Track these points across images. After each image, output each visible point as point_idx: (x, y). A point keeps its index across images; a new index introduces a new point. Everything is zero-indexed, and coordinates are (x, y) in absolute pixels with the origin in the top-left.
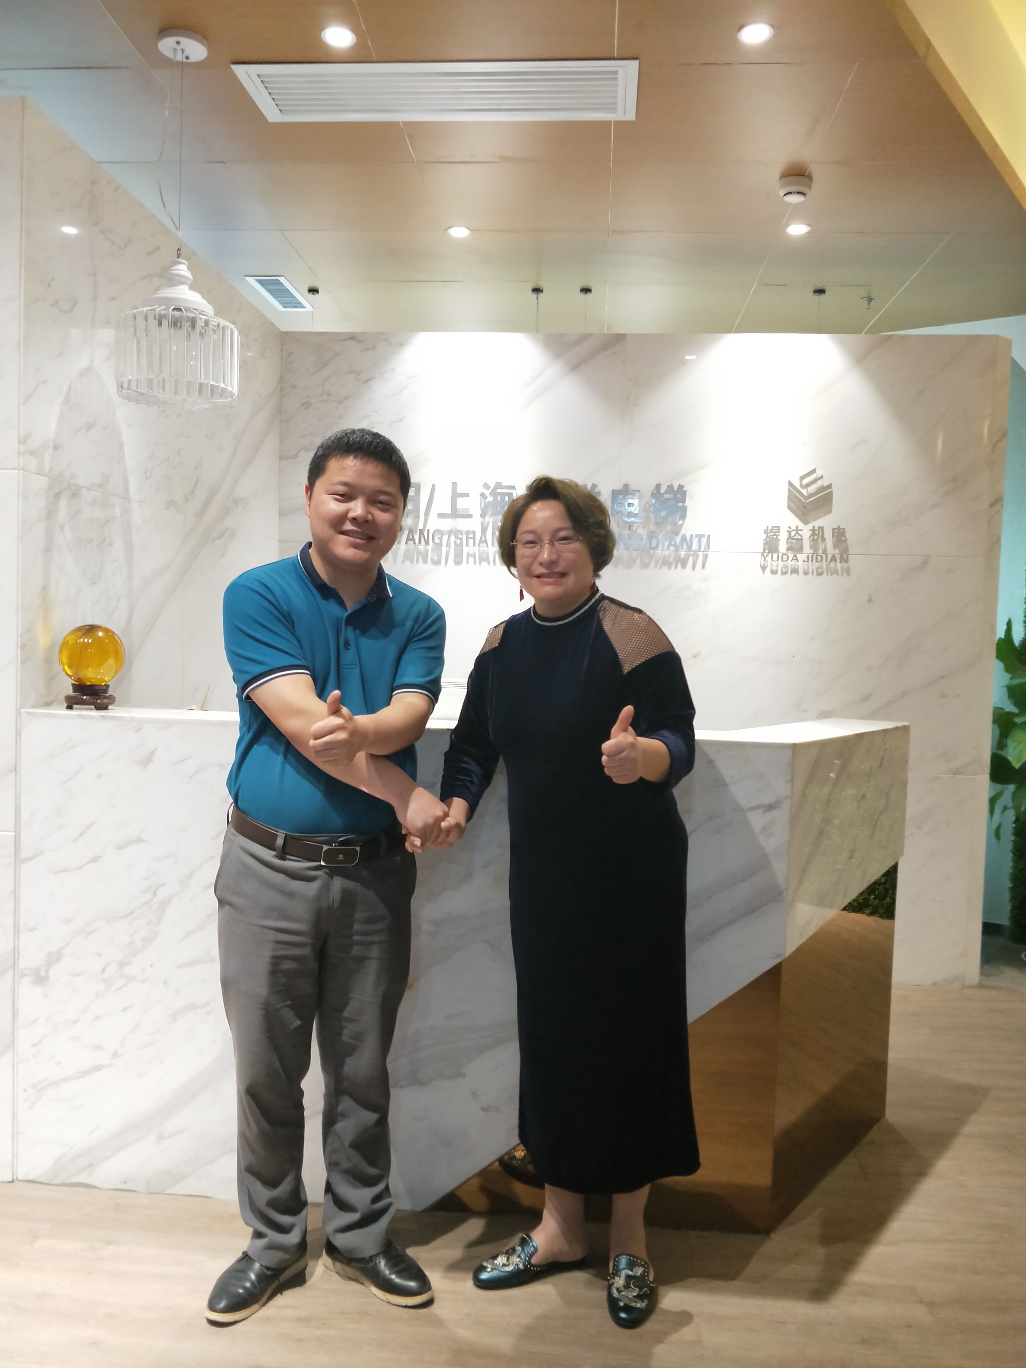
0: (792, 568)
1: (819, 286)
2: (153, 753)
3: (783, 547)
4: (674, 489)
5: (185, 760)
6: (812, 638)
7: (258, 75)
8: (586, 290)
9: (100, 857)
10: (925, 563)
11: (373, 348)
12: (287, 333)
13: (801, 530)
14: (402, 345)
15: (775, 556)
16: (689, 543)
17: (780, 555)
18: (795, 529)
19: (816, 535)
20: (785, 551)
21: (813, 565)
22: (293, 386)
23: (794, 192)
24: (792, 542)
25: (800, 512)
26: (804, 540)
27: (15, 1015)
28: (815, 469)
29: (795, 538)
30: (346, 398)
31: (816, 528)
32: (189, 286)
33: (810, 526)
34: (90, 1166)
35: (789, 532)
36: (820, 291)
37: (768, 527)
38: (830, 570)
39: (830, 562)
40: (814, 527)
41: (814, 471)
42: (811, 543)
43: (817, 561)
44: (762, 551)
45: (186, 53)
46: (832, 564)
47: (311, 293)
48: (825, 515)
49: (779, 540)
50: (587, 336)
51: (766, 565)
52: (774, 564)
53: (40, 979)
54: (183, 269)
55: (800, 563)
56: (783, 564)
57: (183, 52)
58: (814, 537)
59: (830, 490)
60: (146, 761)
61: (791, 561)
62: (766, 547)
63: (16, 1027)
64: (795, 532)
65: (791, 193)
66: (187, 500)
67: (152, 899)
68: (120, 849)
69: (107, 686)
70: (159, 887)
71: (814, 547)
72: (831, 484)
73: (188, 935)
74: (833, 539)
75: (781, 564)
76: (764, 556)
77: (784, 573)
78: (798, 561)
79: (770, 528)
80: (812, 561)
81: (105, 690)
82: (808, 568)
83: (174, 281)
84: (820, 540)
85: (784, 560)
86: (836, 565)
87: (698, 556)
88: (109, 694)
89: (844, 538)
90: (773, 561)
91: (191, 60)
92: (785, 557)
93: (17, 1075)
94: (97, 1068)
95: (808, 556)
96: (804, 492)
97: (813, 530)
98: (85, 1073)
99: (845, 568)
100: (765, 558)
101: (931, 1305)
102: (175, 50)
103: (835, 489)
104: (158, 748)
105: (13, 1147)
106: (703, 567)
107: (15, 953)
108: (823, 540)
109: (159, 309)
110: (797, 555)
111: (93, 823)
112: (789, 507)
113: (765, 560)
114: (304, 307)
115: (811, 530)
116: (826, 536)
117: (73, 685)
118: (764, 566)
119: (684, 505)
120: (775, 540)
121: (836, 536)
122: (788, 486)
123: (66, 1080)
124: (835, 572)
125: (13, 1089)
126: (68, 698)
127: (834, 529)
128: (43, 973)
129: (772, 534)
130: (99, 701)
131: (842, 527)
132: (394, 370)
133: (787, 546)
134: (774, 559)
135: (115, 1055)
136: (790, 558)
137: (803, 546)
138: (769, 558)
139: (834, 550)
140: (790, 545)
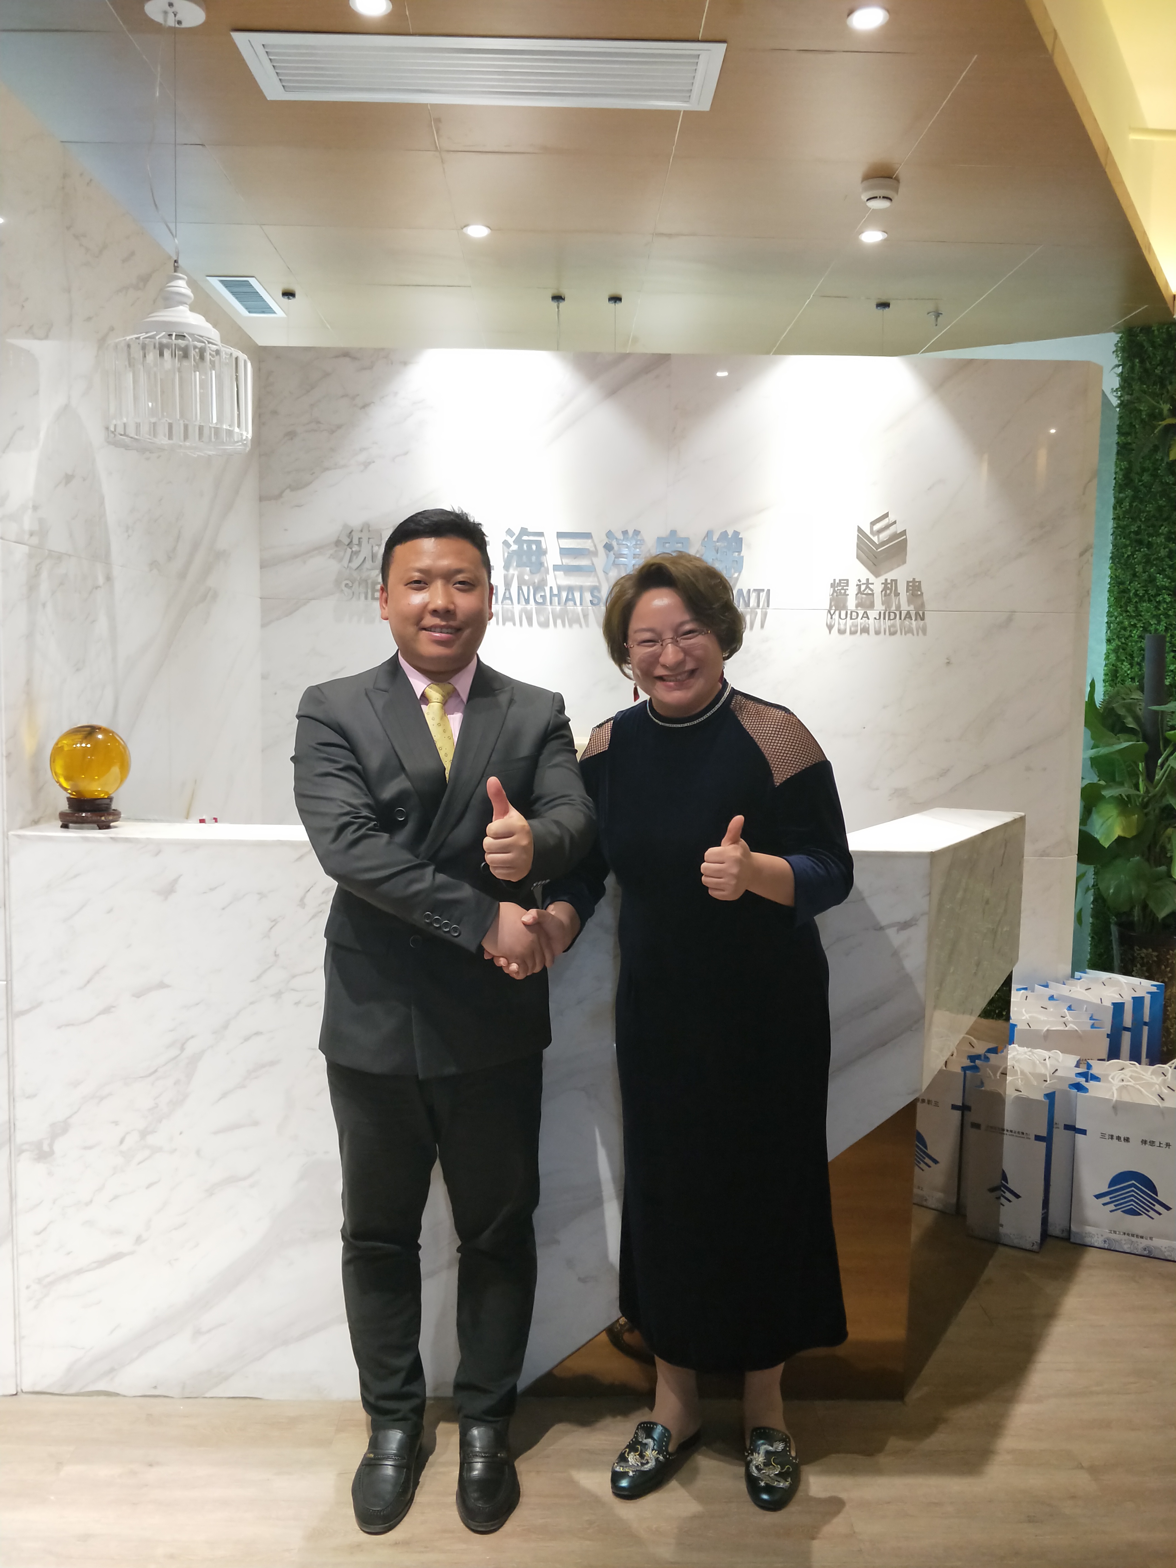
0: (862, 627)
1: (884, 299)
2: (176, 881)
3: (851, 603)
4: (728, 535)
5: (216, 888)
6: (884, 707)
7: (263, 45)
8: (616, 299)
9: (114, 1007)
10: (1010, 620)
11: (371, 368)
12: (265, 348)
13: (873, 584)
14: (405, 363)
15: (843, 613)
16: (746, 599)
17: (849, 612)
18: (865, 582)
19: (888, 588)
20: (854, 608)
21: (885, 623)
22: (275, 413)
23: (880, 197)
24: (862, 598)
25: (872, 564)
26: (875, 595)
27: (13, 1198)
28: (888, 513)
29: (865, 592)
30: (339, 427)
31: (889, 581)
32: (190, 305)
33: (882, 579)
34: (112, 1370)
35: (859, 586)
36: (884, 305)
37: (835, 580)
38: (905, 628)
39: (905, 619)
40: (886, 580)
41: (886, 515)
42: (883, 598)
43: (889, 619)
44: (828, 608)
45: (178, 17)
46: (907, 622)
47: (286, 297)
48: (899, 566)
49: (848, 595)
50: (624, 357)
51: (833, 623)
52: (842, 622)
53: (43, 1154)
54: (181, 286)
55: (871, 621)
56: (853, 623)
57: (175, 15)
58: (886, 592)
59: (905, 537)
60: (168, 891)
61: (862, 619)
62: (833, 604)
63: (14, 1213)
64: (865, 585)
65: (876, 197)
66: (170, 559)
67: (179, 1055)
68: (138, 997)
69: (110, 799)
70: (188, 1040)
71: (886, 603)
72: (905, 530)
73: (224, 1095)
74: (908, 594)
75: (849, 622)
76: (830, 614)
77: (853, 633)
78: (869, 619)
79: (837, 581)
80: (884, 619)
81: (108, 804)
82: (880, 627)
83: (170, 300)
84: (893, 595)
85: (853, 618)
86: (911, 623)
87: (757, 613)
88: (113, 808)
89: (919, 593)
90: (841, 619)
91: (185, 25)
92: (854, 614)
93: (18, 1269)
94: (117, 1256)
95: (880, 613)
96: (875, 539)
97: (885, 583)
98: (102, 1263)
99: (921, 626)
100: (832, 616)
101: (1093, 1470)
102: (166, 13)
103: (909, 535)
104: (182, 875)
105: (16, 1353)
106: (762, 626)
107: (11, 1124)
108: (897, 594)
109: (161, 337)
110: (868, 611)
111: (104, 967)
112: (858, 557)
113: (832, 618)
114: (274, 313)
115: (882, 584)
116: (899, 590)
117: (69, 799)
118: (830, 623)
119: (739, 555)
120: (843, 595)
121: (910, 590)
122: (857, 533)
123: (79, 1272)
124: (910, 631)
125: (14, 1286)
126: (62, 815)
127: (908, 582)
128: (46, 1148)
129: (840, 588)
130: (103, 818)
131: (916, 580)
132: (396, 394)
133: (857, 602)
134: (842, 617)
135: (139, 1240)
136: (860, 616)
137: (874, 601)
138: (836, 616)
139: (909, 606)
140: (860, 601)
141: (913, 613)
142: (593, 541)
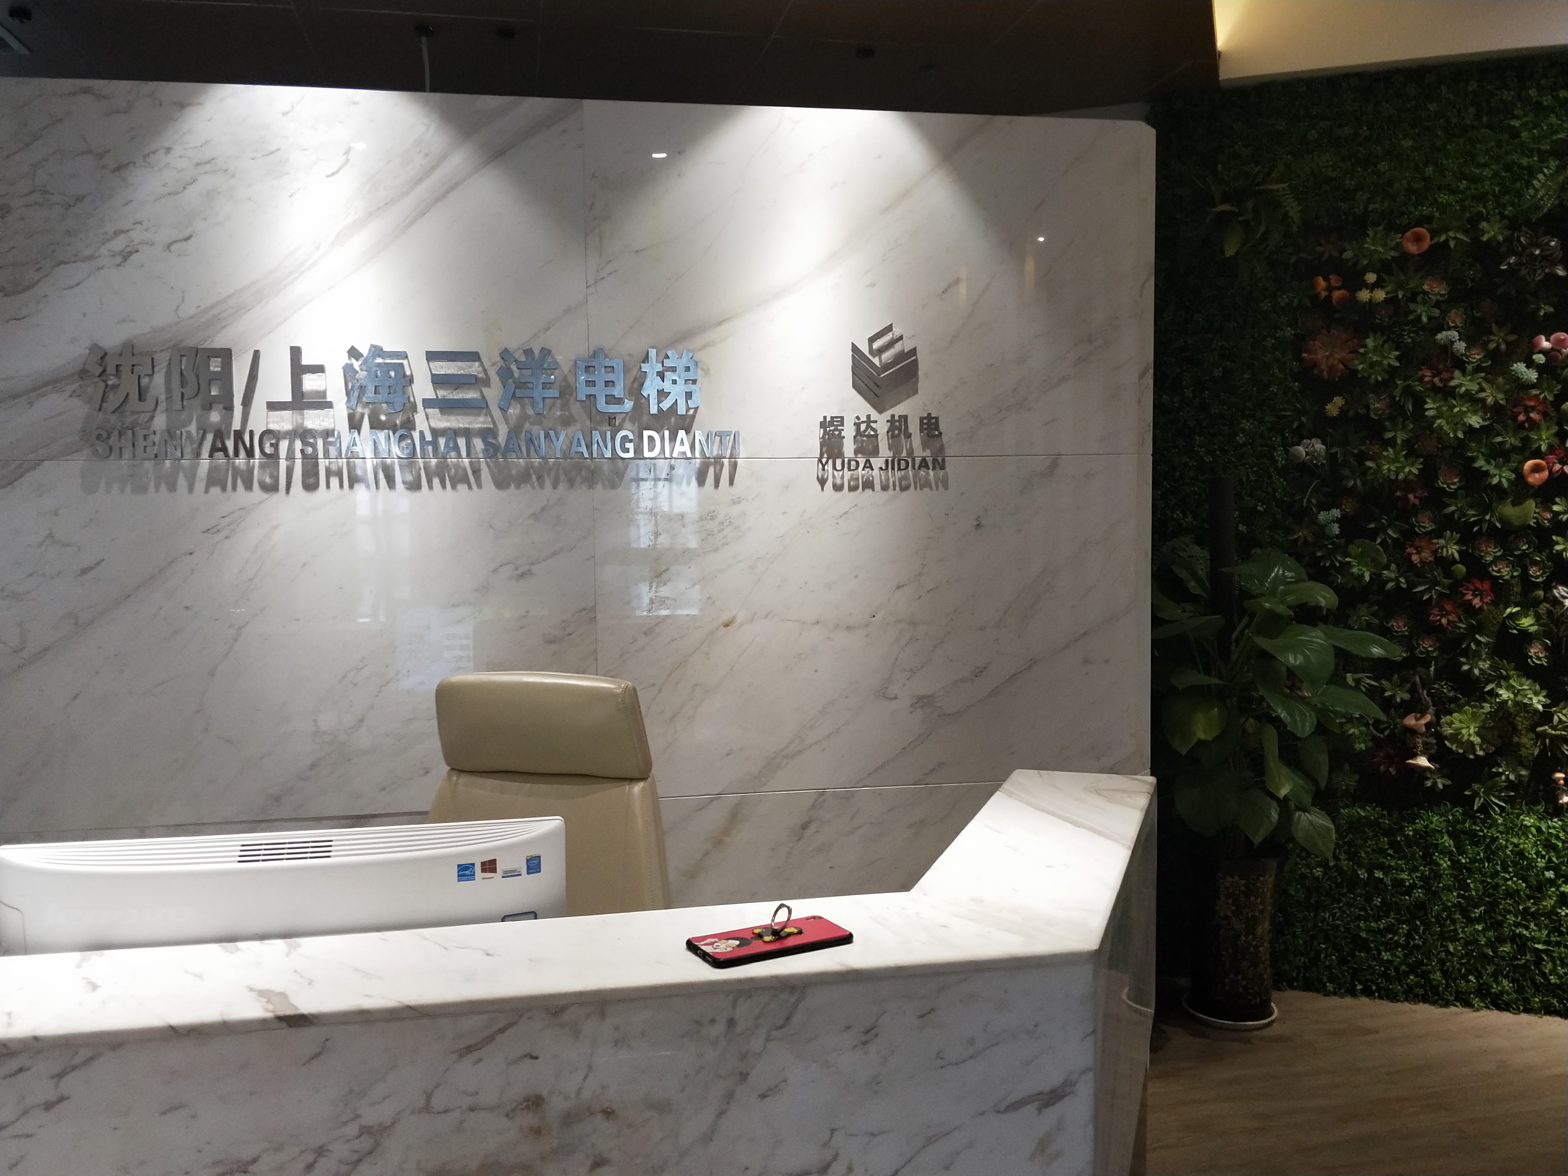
0: (864, 480)
3: (849, 448)
10: (1054, 466)
13: (875, 422)
15: (839, 462)
16: (707, 445)
17: (846, 461)
18: (865, 419)
19: (896, 428)
21: (893, 475)
24: (862, 441)
25: (873, 395)
26: (879, 437)
28: (890, 326)
29: (867, 433)
31: (897, 418)
33: (887, 415)
35: (857, 425)
37: (825, 418)
38: (920, 481)
40: (893, 416)
41: (888, 329)
42: (890, 442)
43: (899, 469)
46: (922, 473)
48: (908, 397)
49: (844, 437)
51: (826, 476)
52: (838, 474)
55: (876, 472)
56: (852, 475)
58: (893, 432)
59: (914, 357)
61: (863, 469)
62: (824, 450)
64: (865, 424)
71: (895, 447)
72: (915, 349)
74: (922, 434)
75: (847, 474)
76: (822, 463)
77: (852, 489)
78: (872, 469)
79: (828, 419)
80: (893, 469)
82: (888, 480)
84: (902, 436)
85: (852, 468)
86: (928, 474)
87: (723, 465)
89: (936, 433)
90: (837, 470)
92: (853, 463)
95: (887, 460)
96: (876, 361)
97: (892, 420)
99: (941, 477)
100: (824, 466)
103: (920, 355)
106: (731, 482)
108: (909, 436)
110: (871, 459)
112: (854, 386)
113: (823, 469)
115: (888, 421)
116: (911, 430)
118: (822, 476)
120: (837, 437)
121: (925, 429)
124: (927, 484)
127: (922, 419)
129: (832, 428)
131: (932, 416)
133: (855, 446)
134: (837, 468)
136: (861, 466)
137: (878, 445)
138: (829, 467)
139: (924, 450)
140: (860, 445)
141: (929, 460)
142: (482, 365)
